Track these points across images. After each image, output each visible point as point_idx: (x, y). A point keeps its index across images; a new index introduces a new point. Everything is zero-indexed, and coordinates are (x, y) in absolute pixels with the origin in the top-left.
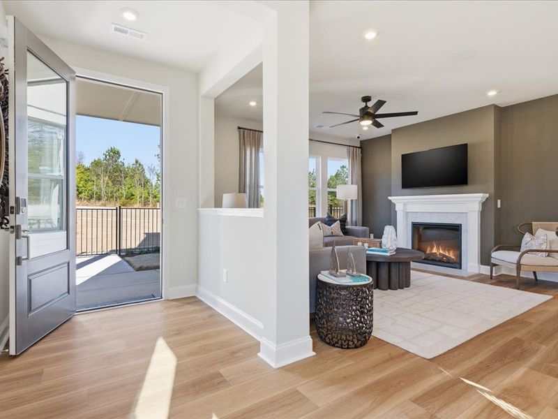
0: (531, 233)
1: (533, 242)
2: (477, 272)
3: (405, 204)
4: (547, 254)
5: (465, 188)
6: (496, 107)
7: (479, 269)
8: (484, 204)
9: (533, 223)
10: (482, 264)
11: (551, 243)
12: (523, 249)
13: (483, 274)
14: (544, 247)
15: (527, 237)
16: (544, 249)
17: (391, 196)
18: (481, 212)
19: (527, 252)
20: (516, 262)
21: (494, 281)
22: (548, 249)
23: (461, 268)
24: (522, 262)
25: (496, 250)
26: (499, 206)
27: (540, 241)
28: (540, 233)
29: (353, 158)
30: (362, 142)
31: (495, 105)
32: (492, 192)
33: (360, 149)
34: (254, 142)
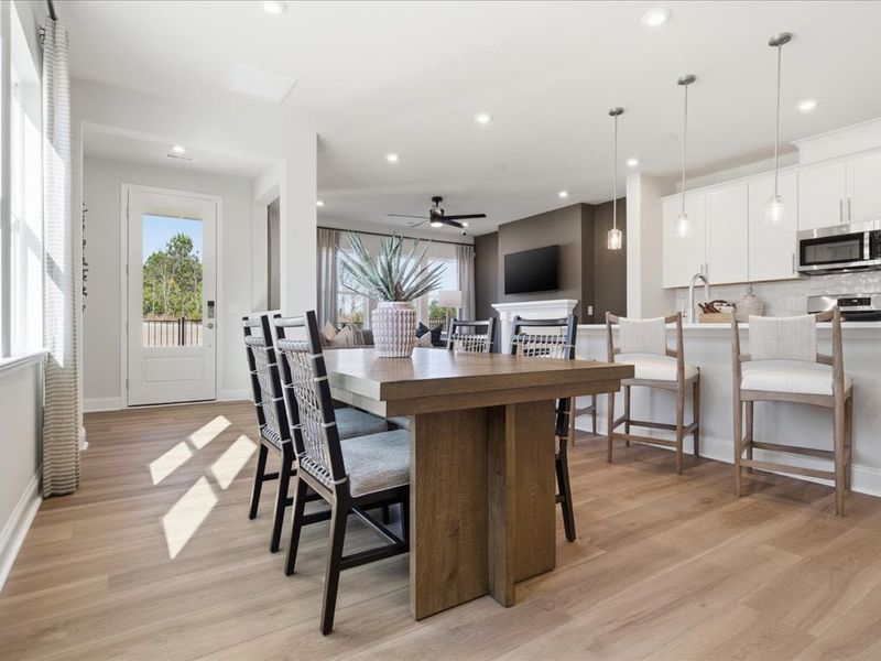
3: (508, 313)
6: (584, 205)
8: (575, 311)
17: (496, 303)
26: (590, 313)
29: (461, 258)
30: (476, 238)
31: (582, 204)
32: (581, 298)
33: (475, 245)
34: (331, 243)
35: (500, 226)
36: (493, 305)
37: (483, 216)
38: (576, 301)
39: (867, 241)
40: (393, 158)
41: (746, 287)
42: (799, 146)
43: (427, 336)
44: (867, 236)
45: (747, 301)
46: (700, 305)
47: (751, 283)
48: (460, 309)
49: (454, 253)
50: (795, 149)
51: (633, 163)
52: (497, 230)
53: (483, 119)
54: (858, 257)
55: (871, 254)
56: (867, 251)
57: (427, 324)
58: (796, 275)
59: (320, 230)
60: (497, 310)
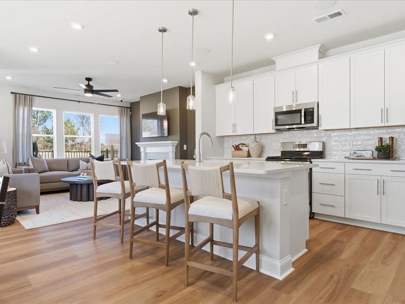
3: (145, 148)
17: (139, 142)
18: (175, 153)
26: (185, 149)
31: (180, 87)
32: (179, 140)
33: (129, 109)
34: (26, 103)
35: (141, 98)
36: (136, 143)
37: (116, 91)
38: (177, 142)
39: (303, 114)
40: (34, 50)
41: (253, 137)
42: (276, 61)
44: (303, 111)
45: (253, 145)
46: (233, 146)
47: (255, 135)
49: (117, 112)
50: (273, 63)
51: (193, 64)
52: (139, 100)
53: (77, 27)
54: (299, 122)
55: (305, 121)
56: (303, 119)
58: (274, 131)
59: (18, 95)
60: (139, 146)
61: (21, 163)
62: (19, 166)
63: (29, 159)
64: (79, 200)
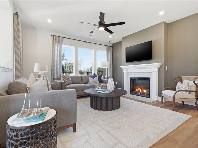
0: (181, 82)
1: (182, 86)
2: (156, 100)
3: (127, 69)
4: (189, 92)
5: (151, 61)
6: (165, 23)
7: (157, 98)
8: (159, 68)
9: (182, 77)
10: (158, 96)
11: (190, 86)
12: (177, 90)
13: (159, 101)
14: (187, 89)
15: (179, 83)
16: (187, 90)
17: (122, 66)
18: (158, 72)
19: (179, 91)
20: (173, 97)
21: (163, 105)
22: (189, 90)
23: (149, 98)
24: (176, 97)
25: (164, 90)
26: (166, 69)
27: (185, 86)
28: (185, 81)
29: (108, 51)
30: (113, 44)
33: (112, 47)
34: (59, 42)
35: (123, 38)
37: (123, 23)
38: (161, 64)
43: (96, 78)
48: (108, 68)
49: (106, 49)
52: (122, 40)
57: (97, 74)
59: (54, 37)
60: (122, 68)
61: (56, 78)
62: (55, 80)
63: (60, 76)
64: (99, 108)
